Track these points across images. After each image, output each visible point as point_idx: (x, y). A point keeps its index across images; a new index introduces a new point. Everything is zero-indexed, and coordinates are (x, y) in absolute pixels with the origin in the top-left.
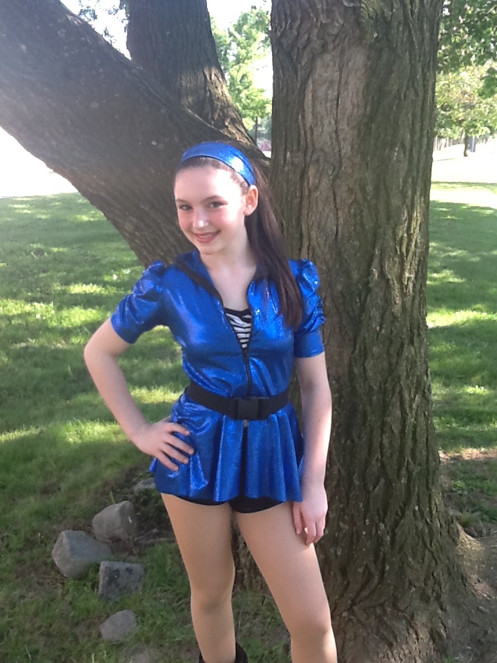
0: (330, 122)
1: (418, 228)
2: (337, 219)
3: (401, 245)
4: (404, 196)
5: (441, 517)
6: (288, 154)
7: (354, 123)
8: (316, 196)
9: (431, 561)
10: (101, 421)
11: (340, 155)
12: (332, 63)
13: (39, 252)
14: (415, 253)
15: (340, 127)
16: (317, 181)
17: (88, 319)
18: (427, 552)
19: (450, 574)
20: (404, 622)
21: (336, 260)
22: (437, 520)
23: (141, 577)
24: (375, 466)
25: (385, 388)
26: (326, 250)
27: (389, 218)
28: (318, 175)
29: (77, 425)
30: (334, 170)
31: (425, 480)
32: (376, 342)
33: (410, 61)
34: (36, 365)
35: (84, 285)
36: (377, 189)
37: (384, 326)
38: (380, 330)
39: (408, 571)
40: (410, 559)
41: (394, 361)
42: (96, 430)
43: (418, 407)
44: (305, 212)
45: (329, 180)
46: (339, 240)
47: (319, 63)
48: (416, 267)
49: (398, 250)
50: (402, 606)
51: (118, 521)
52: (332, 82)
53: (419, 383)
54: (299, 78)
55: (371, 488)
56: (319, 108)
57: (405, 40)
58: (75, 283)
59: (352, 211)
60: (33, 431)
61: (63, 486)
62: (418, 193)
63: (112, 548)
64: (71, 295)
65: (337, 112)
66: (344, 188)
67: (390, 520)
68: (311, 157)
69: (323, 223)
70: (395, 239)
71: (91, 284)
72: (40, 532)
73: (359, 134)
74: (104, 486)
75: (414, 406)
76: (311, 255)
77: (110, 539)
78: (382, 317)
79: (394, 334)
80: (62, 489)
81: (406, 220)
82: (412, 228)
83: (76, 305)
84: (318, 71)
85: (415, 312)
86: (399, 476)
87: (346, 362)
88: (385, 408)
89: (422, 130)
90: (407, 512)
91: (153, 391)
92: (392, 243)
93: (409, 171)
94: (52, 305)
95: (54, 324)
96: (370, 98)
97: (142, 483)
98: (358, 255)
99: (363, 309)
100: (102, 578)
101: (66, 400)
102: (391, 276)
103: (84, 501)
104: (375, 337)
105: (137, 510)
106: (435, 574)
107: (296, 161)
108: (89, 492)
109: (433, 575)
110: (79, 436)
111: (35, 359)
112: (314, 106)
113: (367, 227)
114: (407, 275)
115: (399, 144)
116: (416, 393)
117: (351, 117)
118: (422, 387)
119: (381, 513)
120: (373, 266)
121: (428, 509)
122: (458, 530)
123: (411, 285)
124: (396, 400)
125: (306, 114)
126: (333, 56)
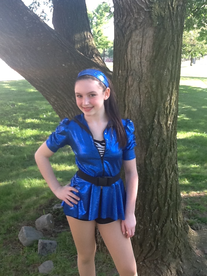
0: (138, 59)
1: (174, 103)
2: (140, 99)
3: (167, 110)
4: (168, 89)
5: (181, 223)
6: (120, 71)
7: (148, 59)
8: (131, 89)
9: (177, 241)
10: (39, 179)
11: (142, 72)
12: (139, 34)
13: (13, 105)
14: (172, 114)
15: (142, 61)
16: (132, 83)
17: (33, 134)
18: (175, 237)
19: (185, 246)
20: (166, 267)
21: (140, 116)
22: (180, 224)
23: (56, 246)
24: (155, 201)
25: (159, 169)
26: (136, 111)
27: (162, 98)
28: (133, 80)
29: (29, 180)
30: (139, 79)
31: (175, 207)
32: (156, 150)
33: (172, 34)
34: (12, 154)
35: (32, 120)
36: (157, 86)
37: (159, 144)
38: (158, 145)
39: (168, 245)
40: (169, 241)
41: (163, 158)
42: (36, 182)
43: (173, 177)
44: (127, 96)
45: (137, 83)
46: (141, 108)
47: (134, 34)
48: (173, 119)
49: (166, 112)
50: (165, 260)
51: (46, 222)
52: (139, 42)
53: (173, 167)
54: (125, 40)
55: (153, 211)
56: (133, 52)
57: (170, 25)
58: (28, 118)
59: (147, 96)
60: (11, 182)
61: (23, 206)
62: (174, 88)
63: (43, 233)
64: (26, 123)
65: (141, 55)
66: (144, 86)
67: (160, 224)
68: (130, 73)
69: (134, 100)
70: (164, 108)
71: (35, 119)
72: (13, 226)
73: (150, 64)
74: (40, 207)
75: (171, 177)
76: (129, 114)
77: (43, 229)
78: (158, 140)
79: (163, 147)
80: (23, 208)
81: (169, 99)
82: (172, 103)
83: (28, 128)
84: (133, 37)
85: (172, 137)
86: (164, 206)
87: (143, 158)
88: (159, 178)
89: (176, 62)
90: (168, 221)
91: (61, 165)
92: (163, 109)
93: (171, 79)
94: (18, 128)
95: (19, 136)
96: (155, 49)
97: (56, 206)
98: (149, 114)
99: (151, 136)
100: (39, 246)
101: (24, 169)
102: (163, 123)
103: (32, 213)
104: (155, 148)
105: (54, 217)
106: (179, 247)
107: (123, 74)
108: (34, 209)
109: (178, 247)
110: (30, 185)
111: (11, 151)
112: (131, 52)
113: (153, 102)
114: (169, 122)
115: (167, 68)
116: (172, 171)
117: (147, 56)
118: (175, 169)
119: (157, 221)
120: (155, 119)
121: (176, 220)
122: (188, 228)
123: (171, 127)
124: (163, 174)
125: (128, 55)
126: (140, 31)
